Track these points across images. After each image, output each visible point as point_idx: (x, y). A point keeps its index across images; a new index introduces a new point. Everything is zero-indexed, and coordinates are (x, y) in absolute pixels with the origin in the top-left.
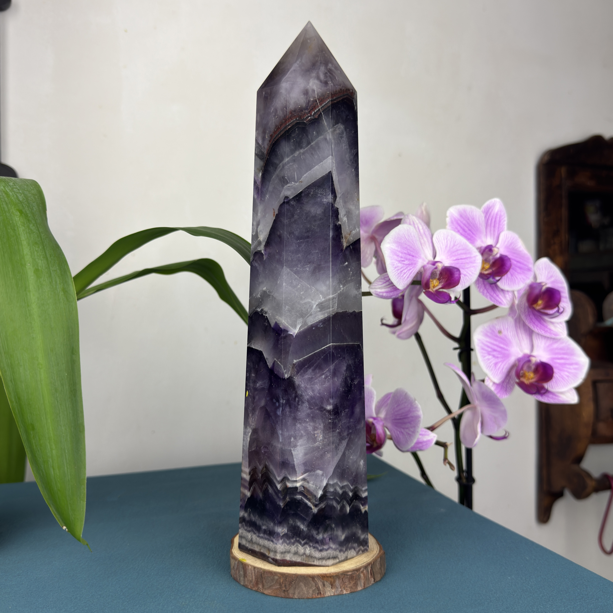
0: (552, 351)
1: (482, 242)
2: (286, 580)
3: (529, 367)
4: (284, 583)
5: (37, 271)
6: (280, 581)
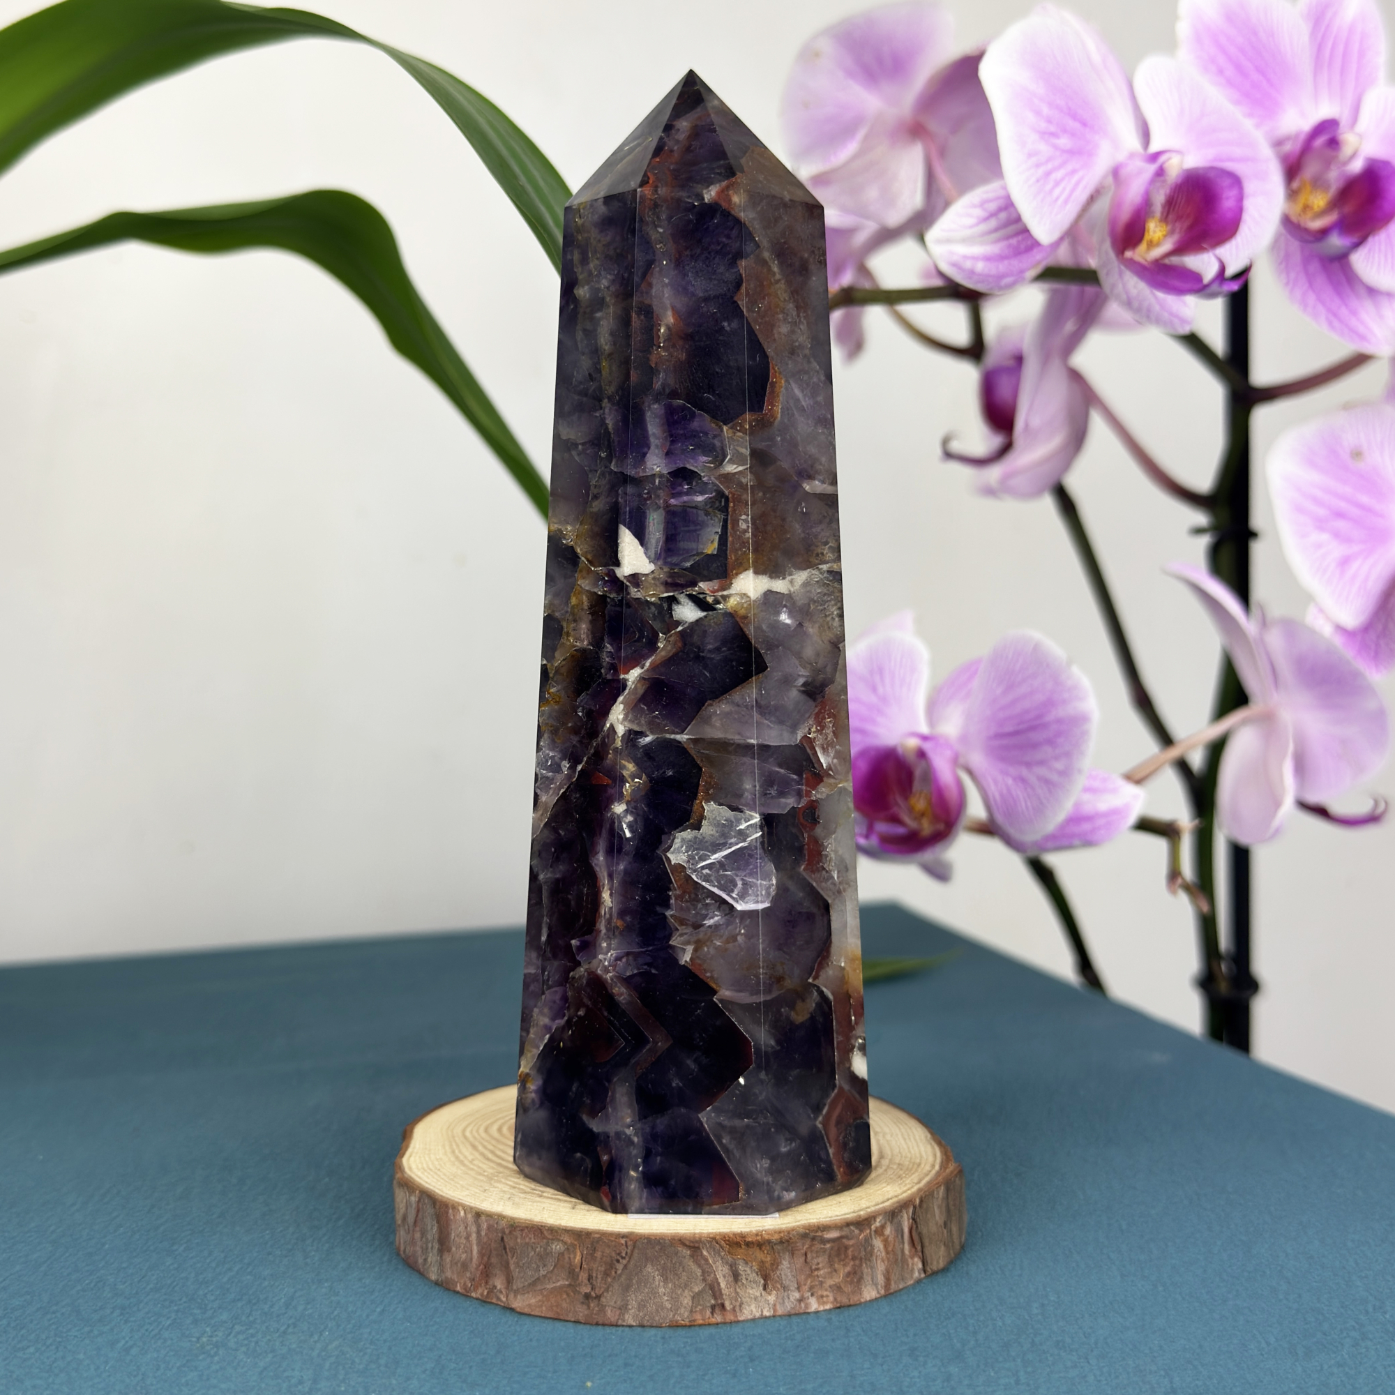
6: (572, 1260)
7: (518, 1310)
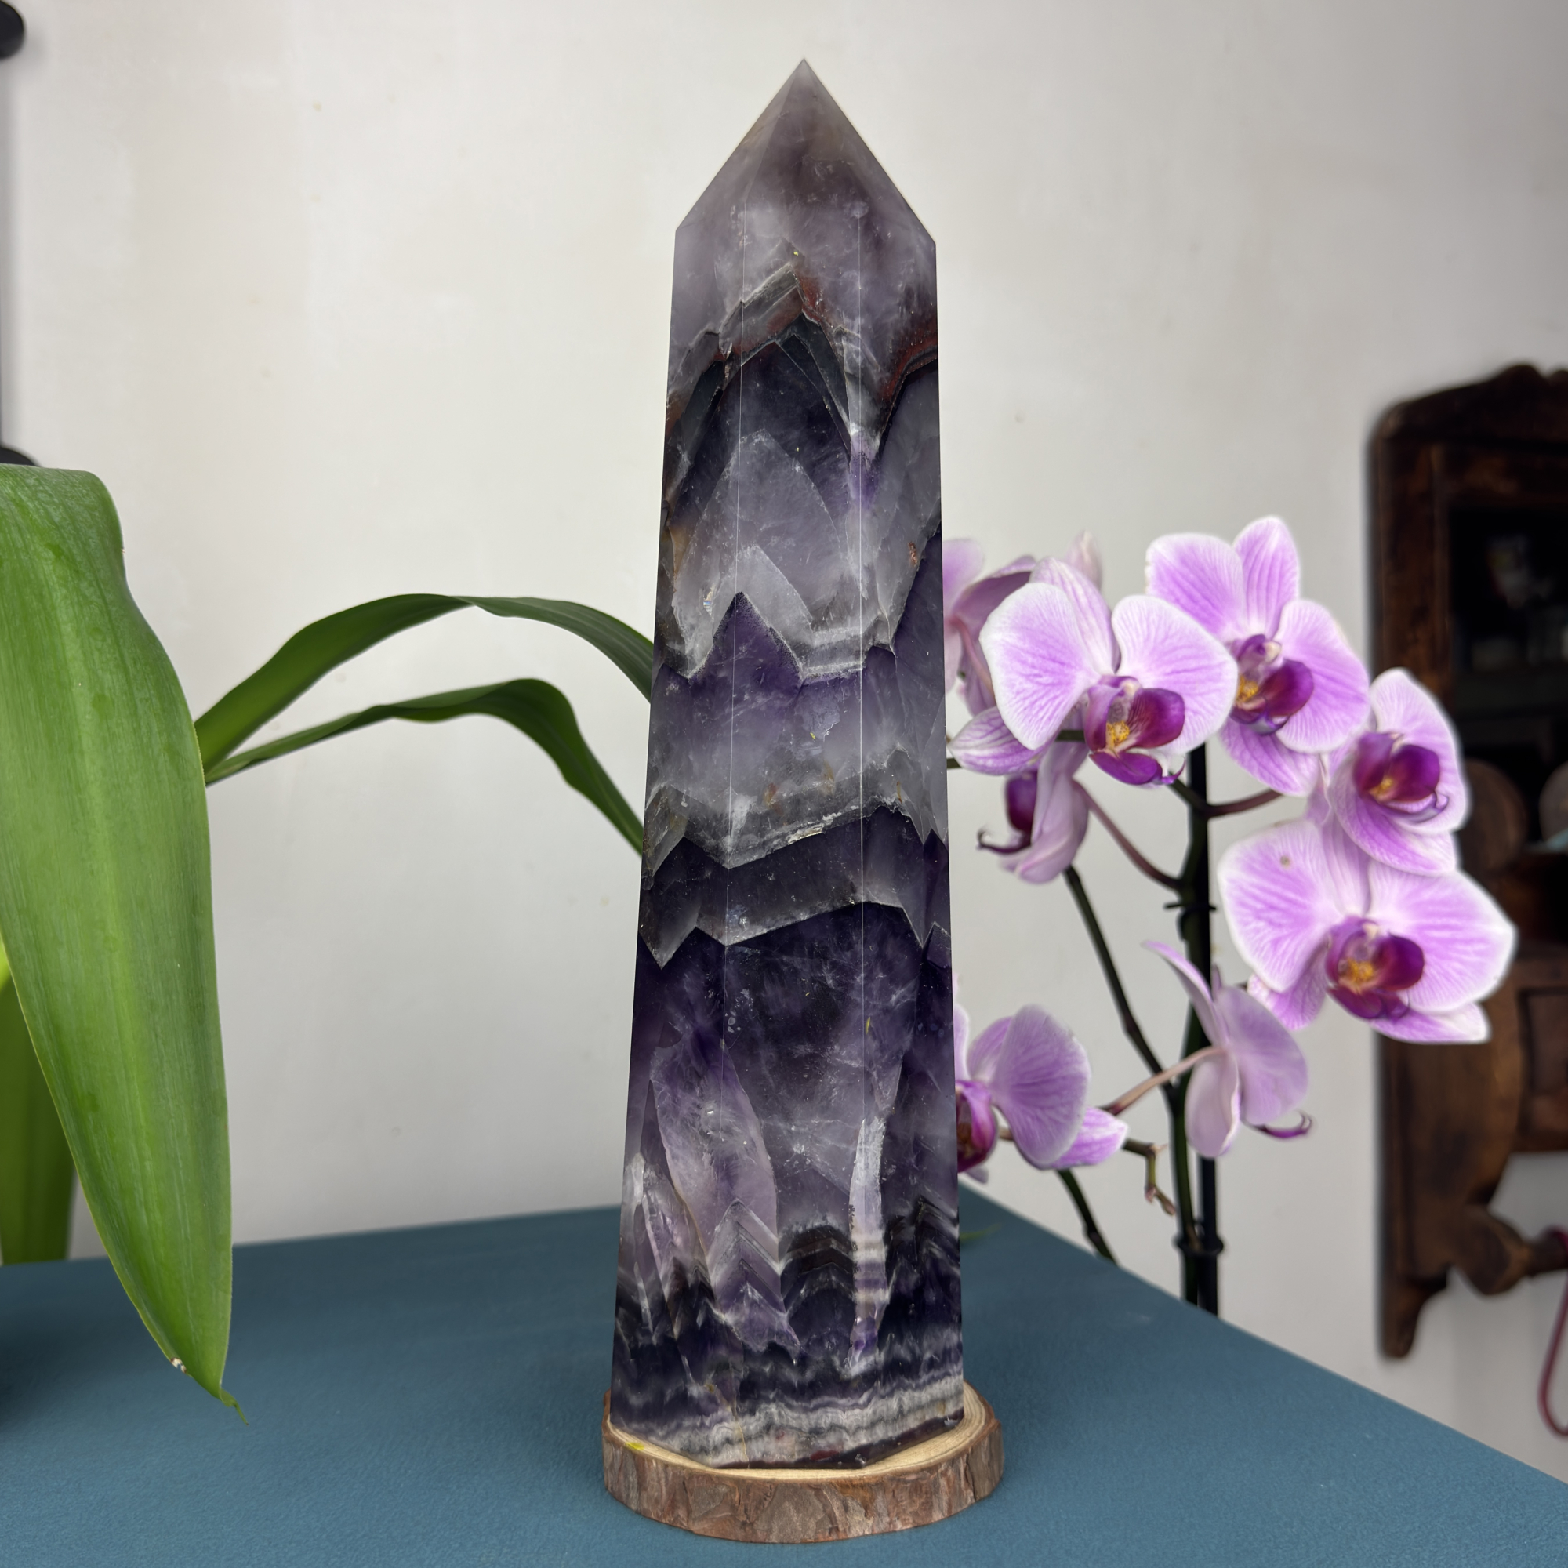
0: (1418, 908)
1: (1238, 627)
2: (747, 1496)
3: (1361, 951)
4: (742, 1502)
5: (100, 701)
6: (733, 1499)
7: (696, 1532)
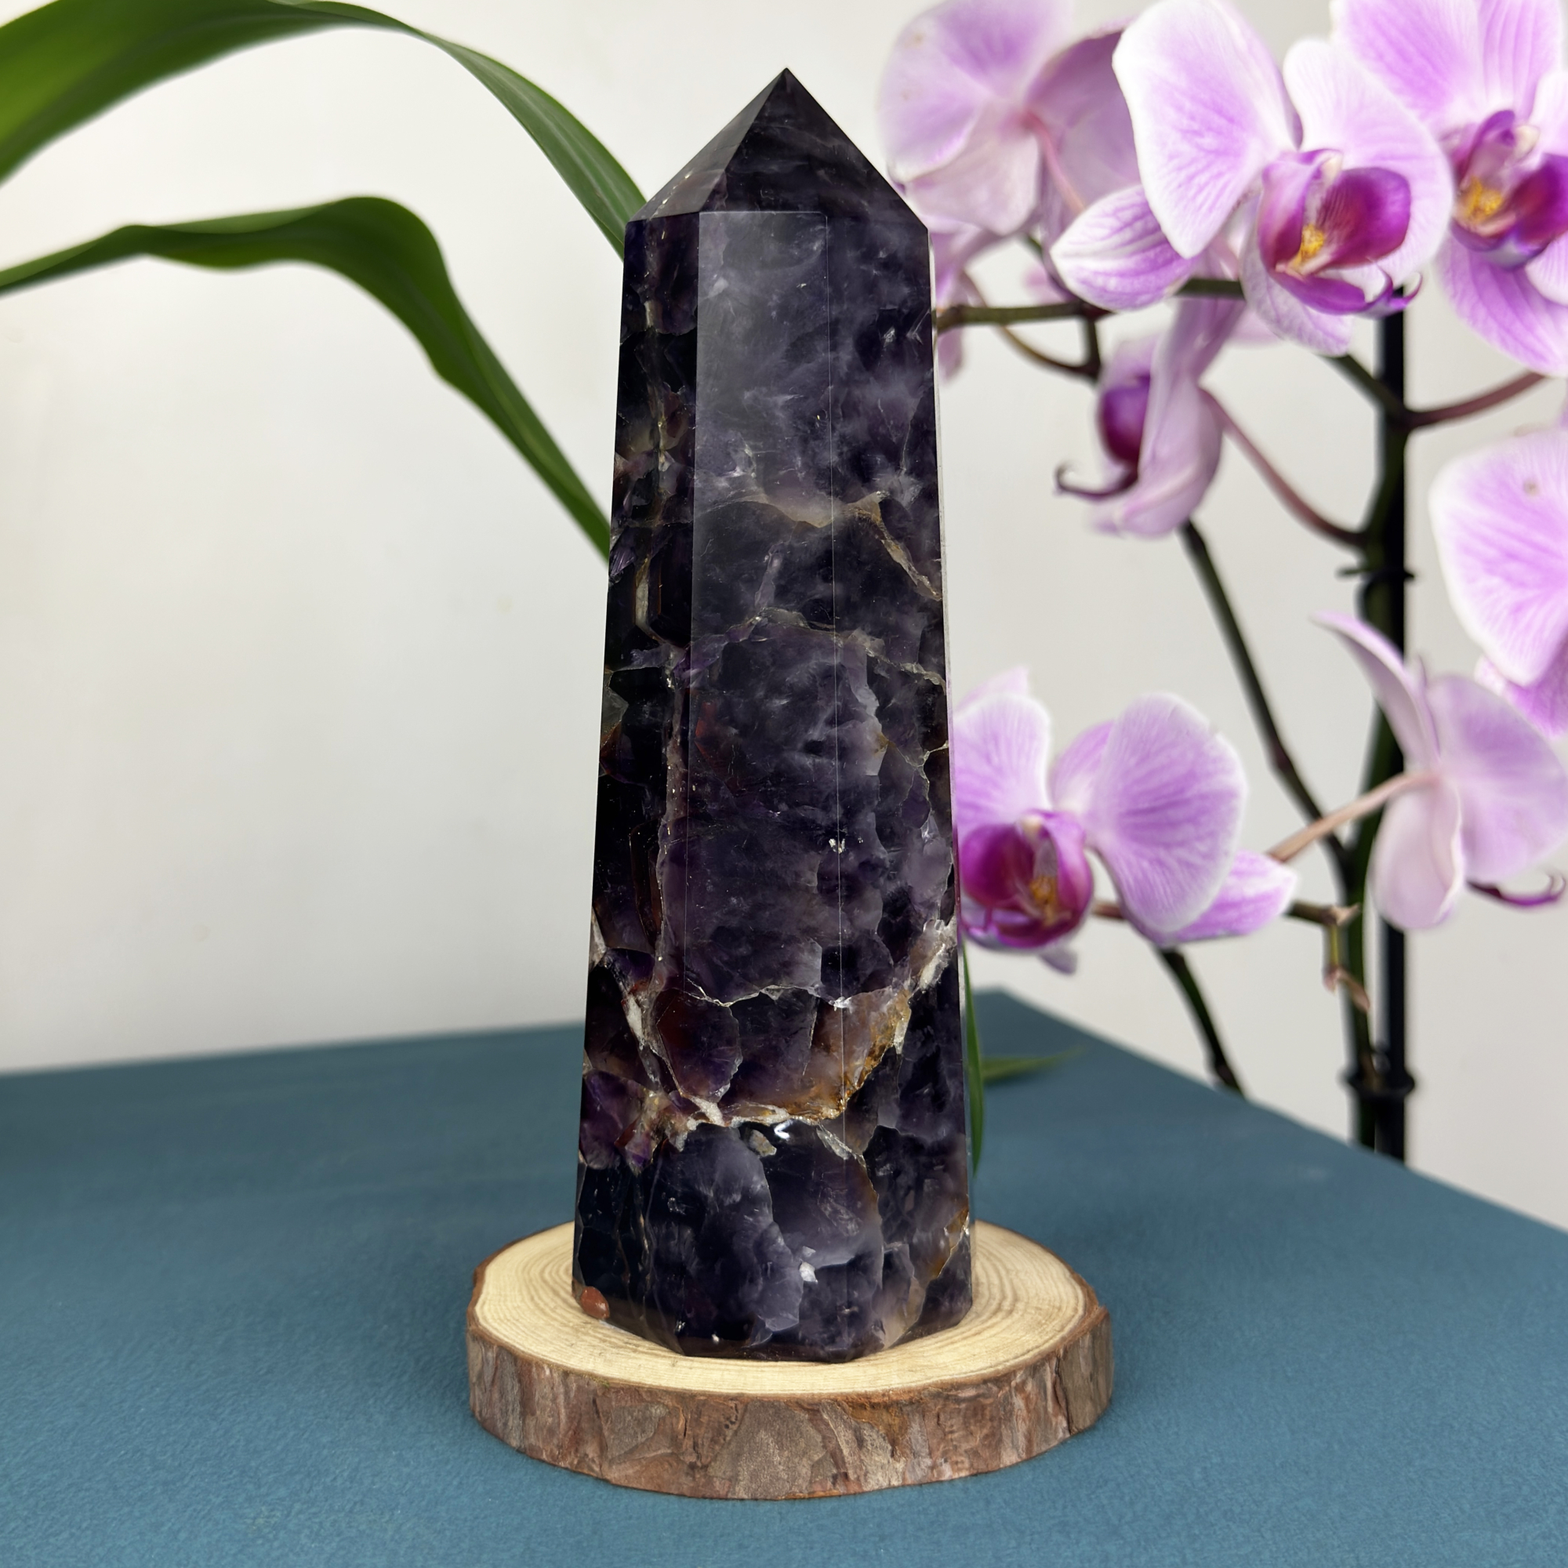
2: (696, 1419)
4: (689, 1432)
6: (674, 1426)
7: (614, 1481)
